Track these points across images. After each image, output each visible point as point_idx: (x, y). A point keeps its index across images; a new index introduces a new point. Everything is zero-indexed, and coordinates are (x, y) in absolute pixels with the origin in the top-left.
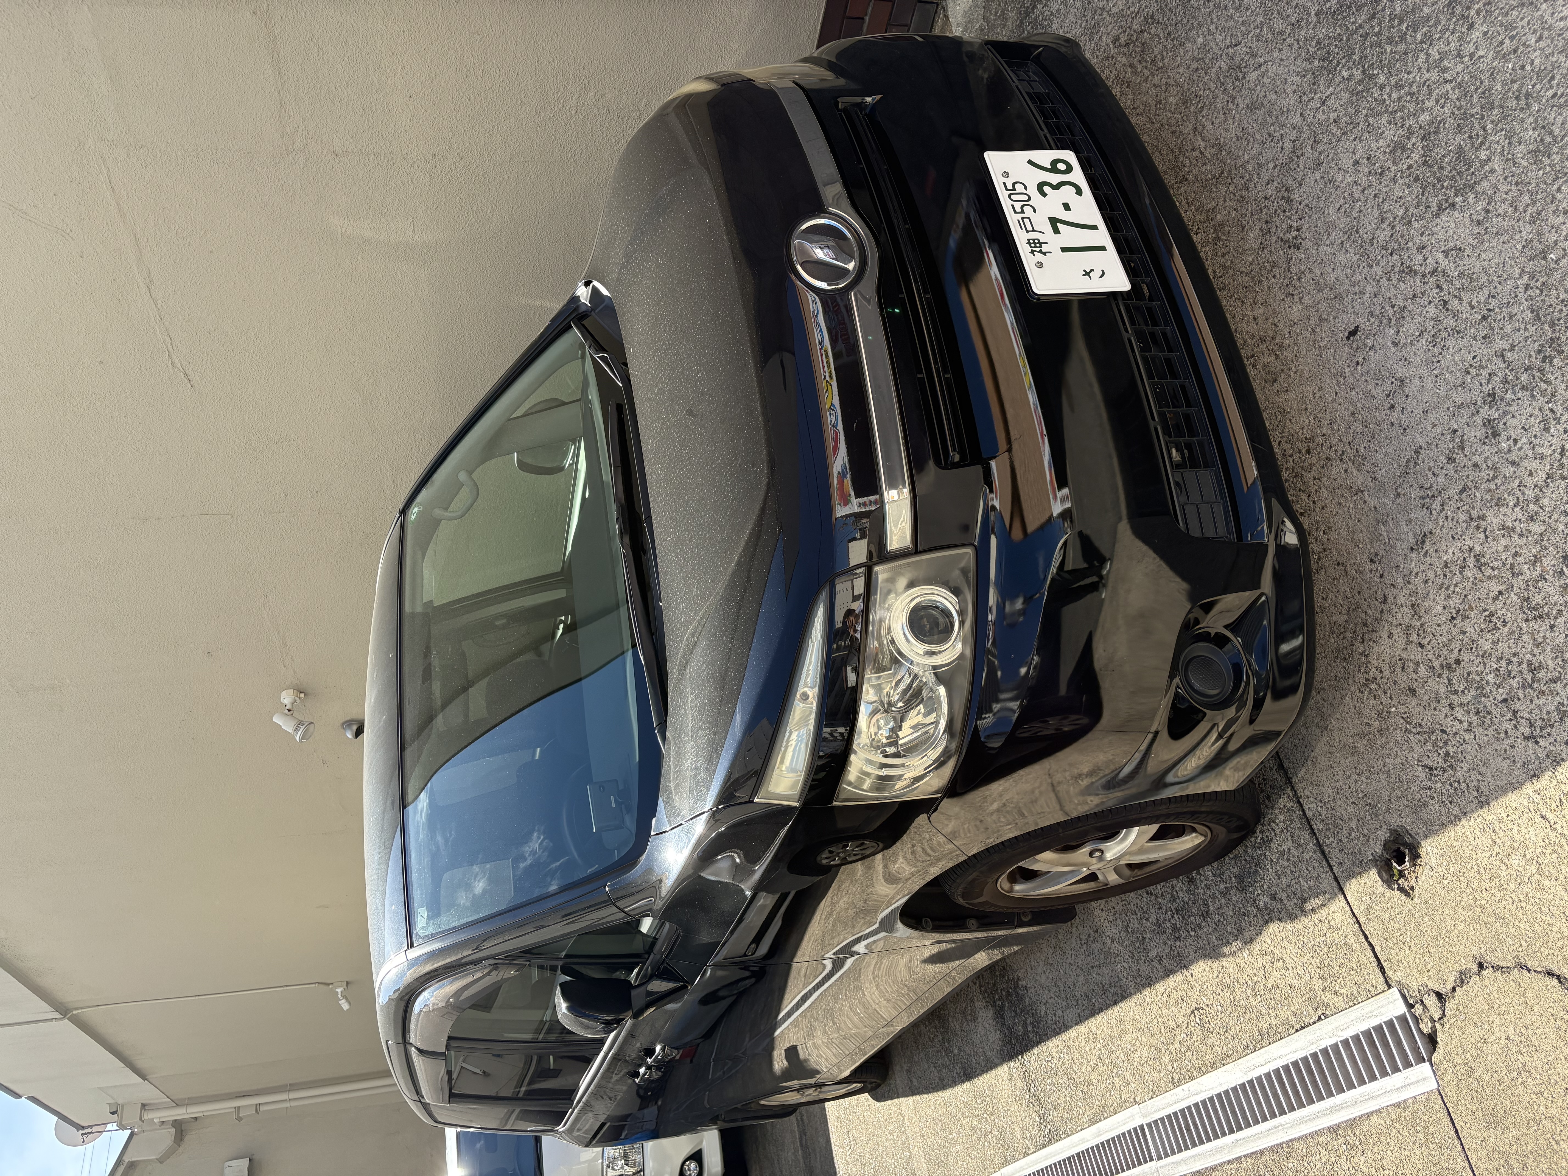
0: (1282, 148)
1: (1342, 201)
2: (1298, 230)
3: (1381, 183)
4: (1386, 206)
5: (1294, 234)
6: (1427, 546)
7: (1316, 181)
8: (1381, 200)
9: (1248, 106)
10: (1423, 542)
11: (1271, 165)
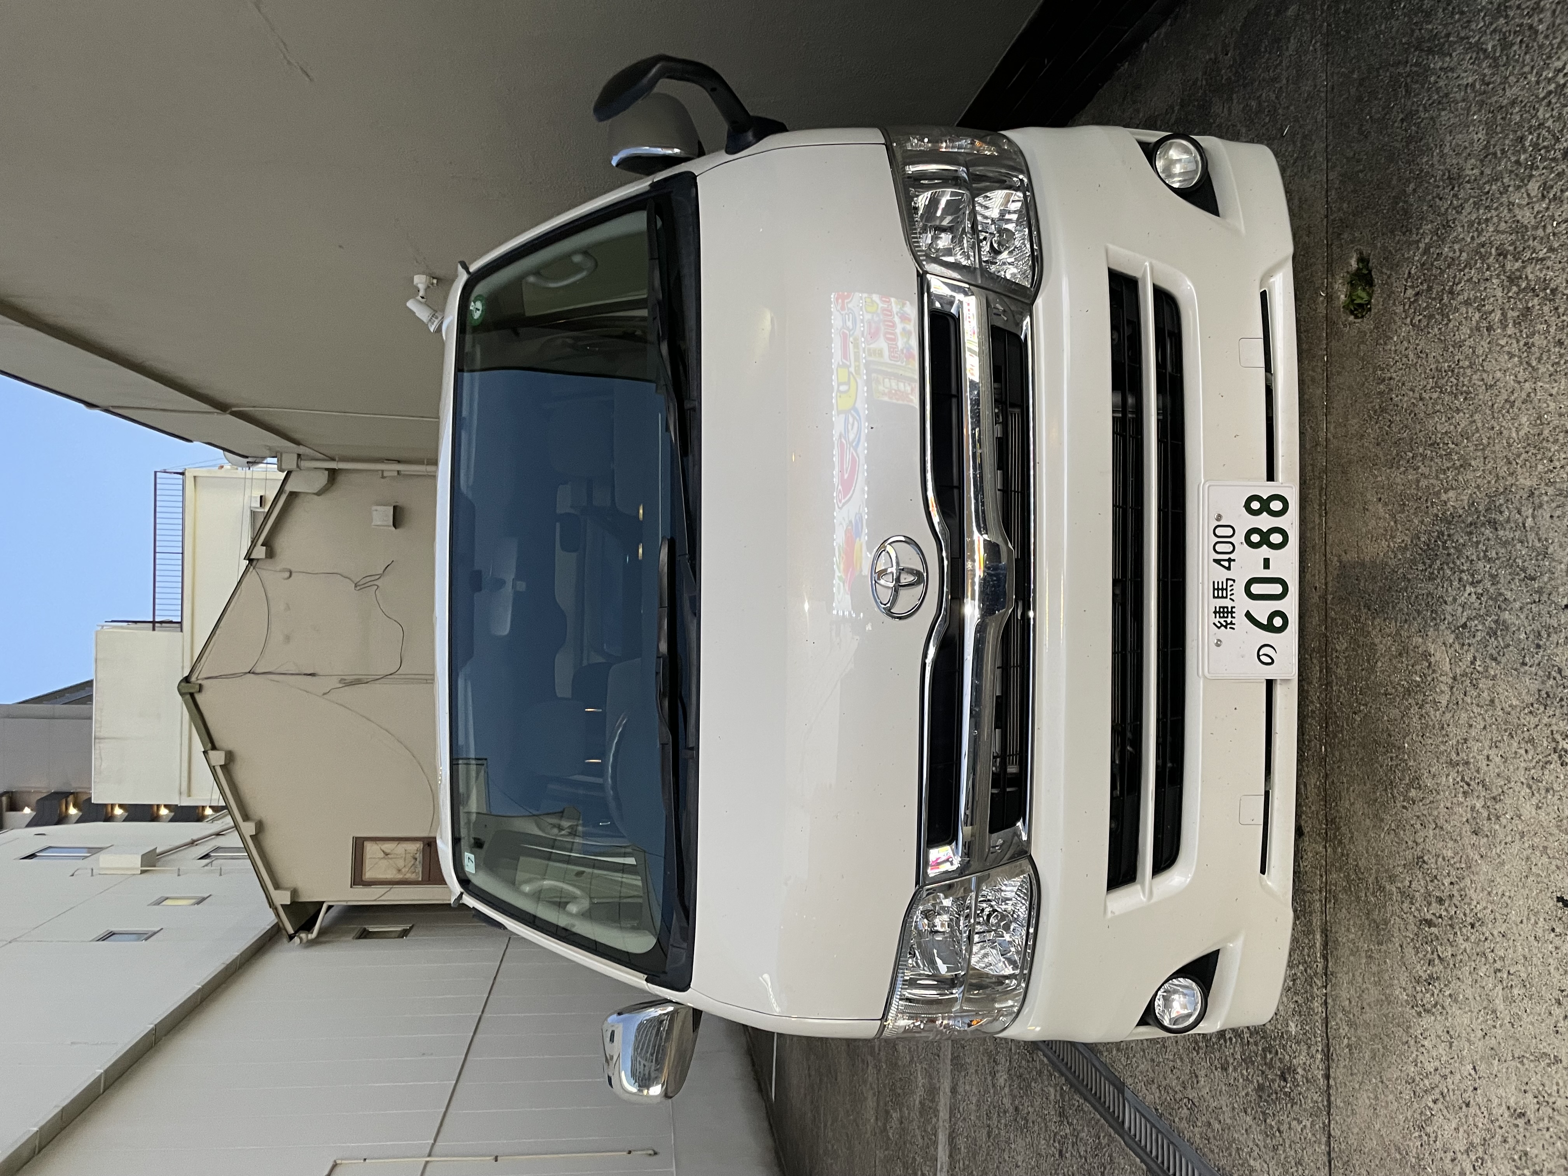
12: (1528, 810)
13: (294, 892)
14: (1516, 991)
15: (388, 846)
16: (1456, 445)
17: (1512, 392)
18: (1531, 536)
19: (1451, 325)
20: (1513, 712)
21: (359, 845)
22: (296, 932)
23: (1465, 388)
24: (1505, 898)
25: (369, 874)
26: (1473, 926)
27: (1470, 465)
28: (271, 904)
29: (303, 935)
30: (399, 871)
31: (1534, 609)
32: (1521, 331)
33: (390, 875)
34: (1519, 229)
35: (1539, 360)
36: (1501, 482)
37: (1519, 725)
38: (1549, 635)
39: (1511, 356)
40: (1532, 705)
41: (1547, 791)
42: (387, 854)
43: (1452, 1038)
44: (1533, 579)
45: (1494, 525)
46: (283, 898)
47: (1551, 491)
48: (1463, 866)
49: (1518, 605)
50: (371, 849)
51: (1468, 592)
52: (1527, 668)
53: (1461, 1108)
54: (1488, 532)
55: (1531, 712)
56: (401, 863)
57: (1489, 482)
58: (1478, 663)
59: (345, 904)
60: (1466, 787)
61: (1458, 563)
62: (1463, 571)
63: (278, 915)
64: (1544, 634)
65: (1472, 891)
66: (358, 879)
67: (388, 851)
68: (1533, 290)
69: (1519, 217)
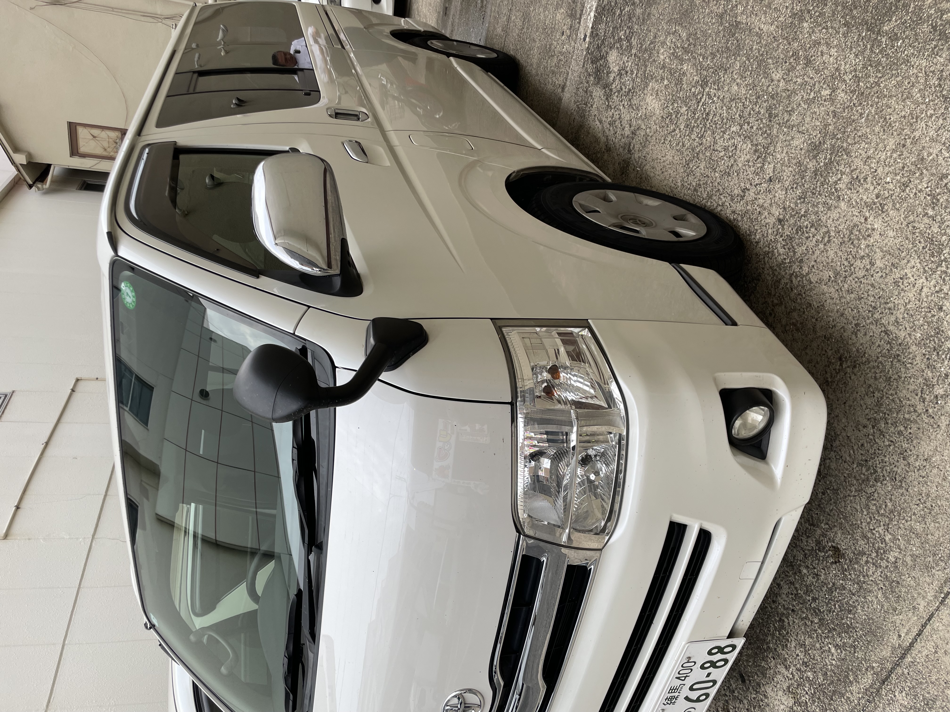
13: (29, 155)
15: (96, 132)
21: (72, 127)
22: (34, 183)
25: (83, 148)
28: (13, 162)
29: (40, 186)
30: (105, 150)
33: (99, 151)
42: (94, 137)
46: (21, 159)
50: (82, 133)
56: (106, 145)
59: (67, 167)
63: (18, 170)
66: (74, 151)
67: (95, 135)
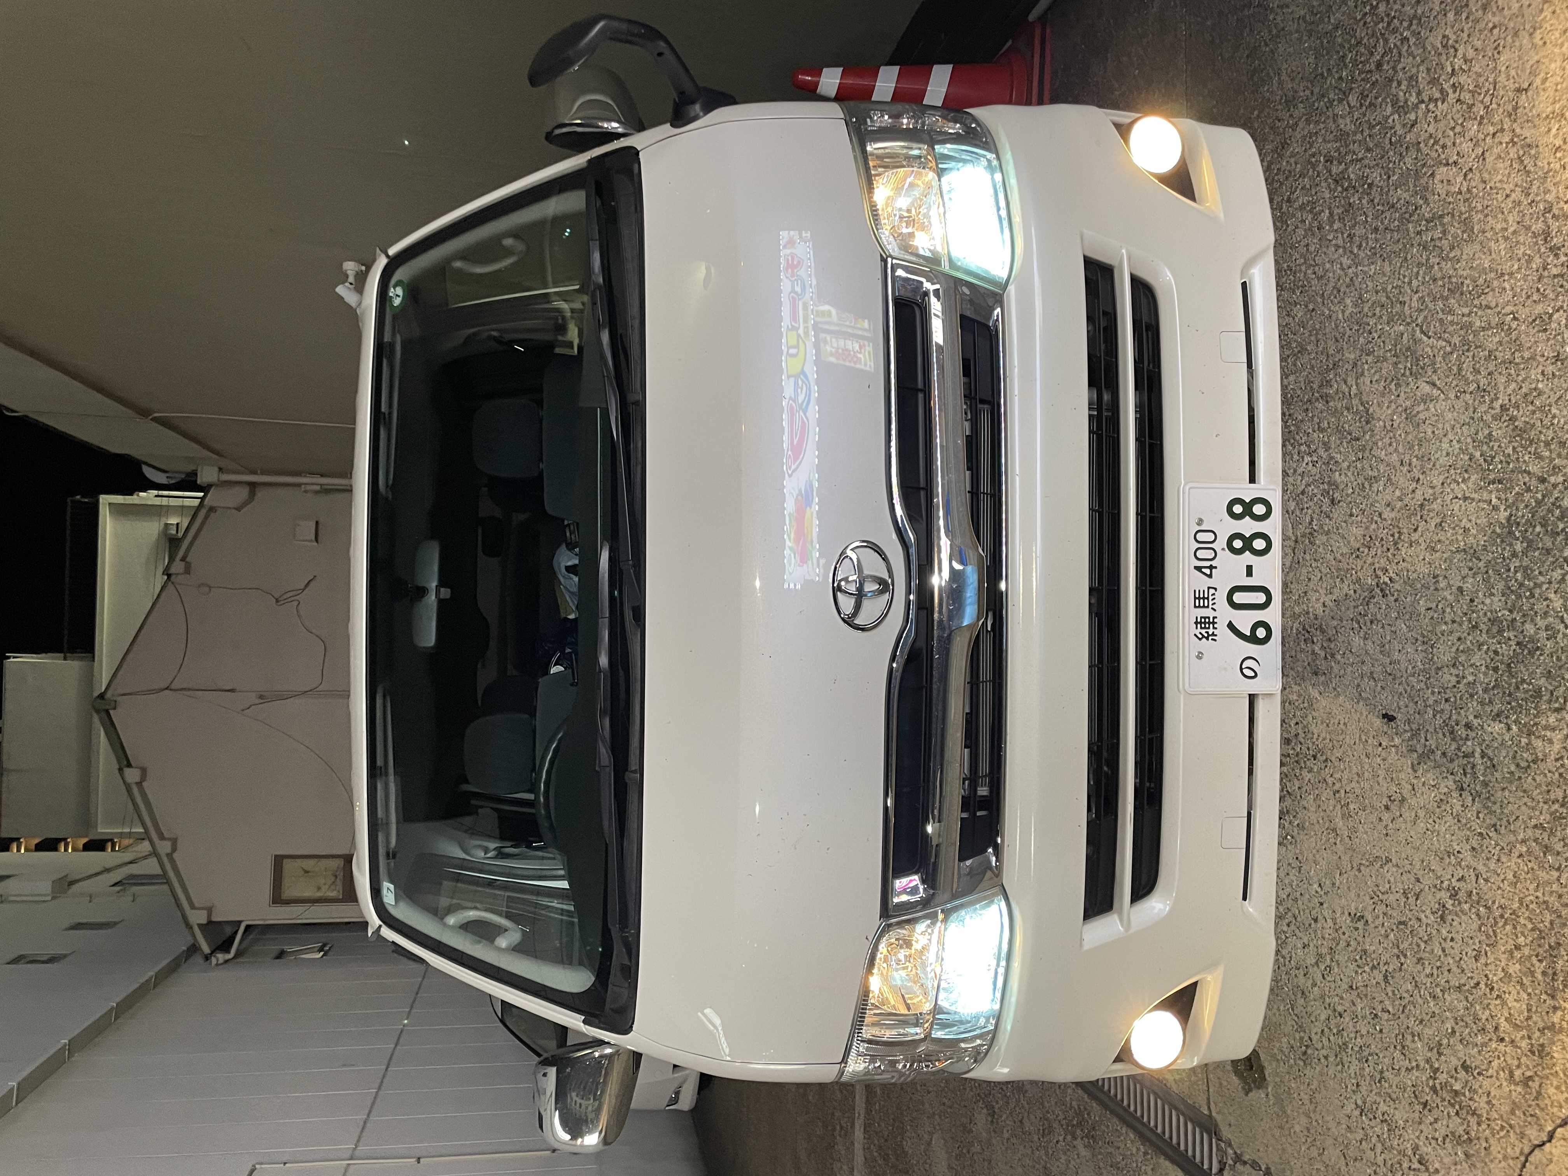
0: (1413, 491)
1: (1433, 605)
2: (1390, 580)
3: (1469, 634)
4: (1462, 658)
5: (1387, 580)
6: (1360, 925)
7: (1424, 559)
8: (1461, 648)
9: (1406, 410)
10: (1359, 920)
11: (1398, 493)
12: (1357, 641)
13: (211, 912)
14: (1352, 806)
15: (309, 864)
16: (1295, 334)
17: (1339, 280)
18: (1355, 402)
19: (1289, 229)
20: (1343, 560)
21: (279, 863)
22: (212, 952)
23: (1301, 283)
24: (1341, 726)
25: (289, 892)
26: (1315, 757)
27: (1306, 349)
28: (187, 924)
29: (220, 955)
30: (320, 889)
31: (1359, 466)
32: (1345, 225)
33: (310, 892)
34: (1342, 136)
35: (1360, 246)
36: (1331, 358)
37: (1348, 570)
38: (1370, 486)
39: (1337, 247)
40: (1358, 549)
41: (1372, 622)
42: (306, 872)
43: (1300, 863)
44: (1358, 439)
45: (1326, 398)
46: (199, 918)
47: (1370, 359)
48: (1306, 705)
49: (1346, 464)
50: (291, 869)
51: (1306, 461)
52: (1353, 518)
53: (1310, 925)
54: (1320, 405)
55: (1357, 557)
56: (322, 881)
57: (1321, 361)
58: (1314, 523)
60: (1307, 635)
61: (1298, 438)
62: (1302, 444)
63: (194, 935)
64: (1367, 485)
65: (1314, 726)
66: (278, 897)
67: (307, 869)
68: (1354, 187)
69: (1342, 126)
